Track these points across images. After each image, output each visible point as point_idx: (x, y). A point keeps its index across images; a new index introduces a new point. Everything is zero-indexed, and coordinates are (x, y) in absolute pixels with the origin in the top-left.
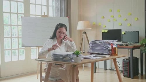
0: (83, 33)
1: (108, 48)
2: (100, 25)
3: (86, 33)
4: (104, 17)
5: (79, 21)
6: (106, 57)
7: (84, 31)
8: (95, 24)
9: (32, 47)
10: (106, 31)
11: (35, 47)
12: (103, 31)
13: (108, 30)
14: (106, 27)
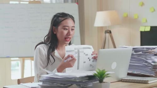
0: (105, 33)
1: (153, 64)
2: (137, 17)
3: (110, 32)
4: (143, 4)
5: (98, 11)
6: (149, 82)
7: (108, 29)
8: (127, 16)
9: (12, 59)
10: (148, 29)
11: (18, 59)
12: (143, 29)
13: (152, 27)
14: (146, 21)
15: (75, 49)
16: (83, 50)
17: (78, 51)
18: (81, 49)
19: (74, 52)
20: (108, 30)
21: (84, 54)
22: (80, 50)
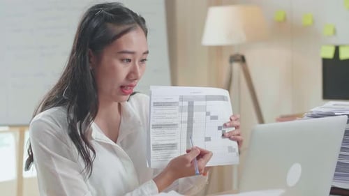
2: (310, 22)
3: (243, 60)
7: (236, 52)
11: (6, 129)
14: (335, 32)
15: (182, 99)
16: (203, 103)
17: (191, 106)
18: (199, 99)
19: (177, 108)
20: (238, 55)
21: (208, 114)
22: (196, 103)
